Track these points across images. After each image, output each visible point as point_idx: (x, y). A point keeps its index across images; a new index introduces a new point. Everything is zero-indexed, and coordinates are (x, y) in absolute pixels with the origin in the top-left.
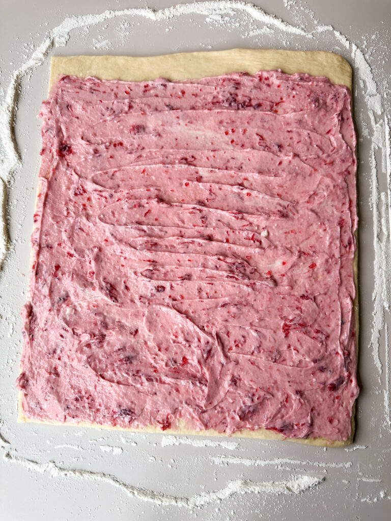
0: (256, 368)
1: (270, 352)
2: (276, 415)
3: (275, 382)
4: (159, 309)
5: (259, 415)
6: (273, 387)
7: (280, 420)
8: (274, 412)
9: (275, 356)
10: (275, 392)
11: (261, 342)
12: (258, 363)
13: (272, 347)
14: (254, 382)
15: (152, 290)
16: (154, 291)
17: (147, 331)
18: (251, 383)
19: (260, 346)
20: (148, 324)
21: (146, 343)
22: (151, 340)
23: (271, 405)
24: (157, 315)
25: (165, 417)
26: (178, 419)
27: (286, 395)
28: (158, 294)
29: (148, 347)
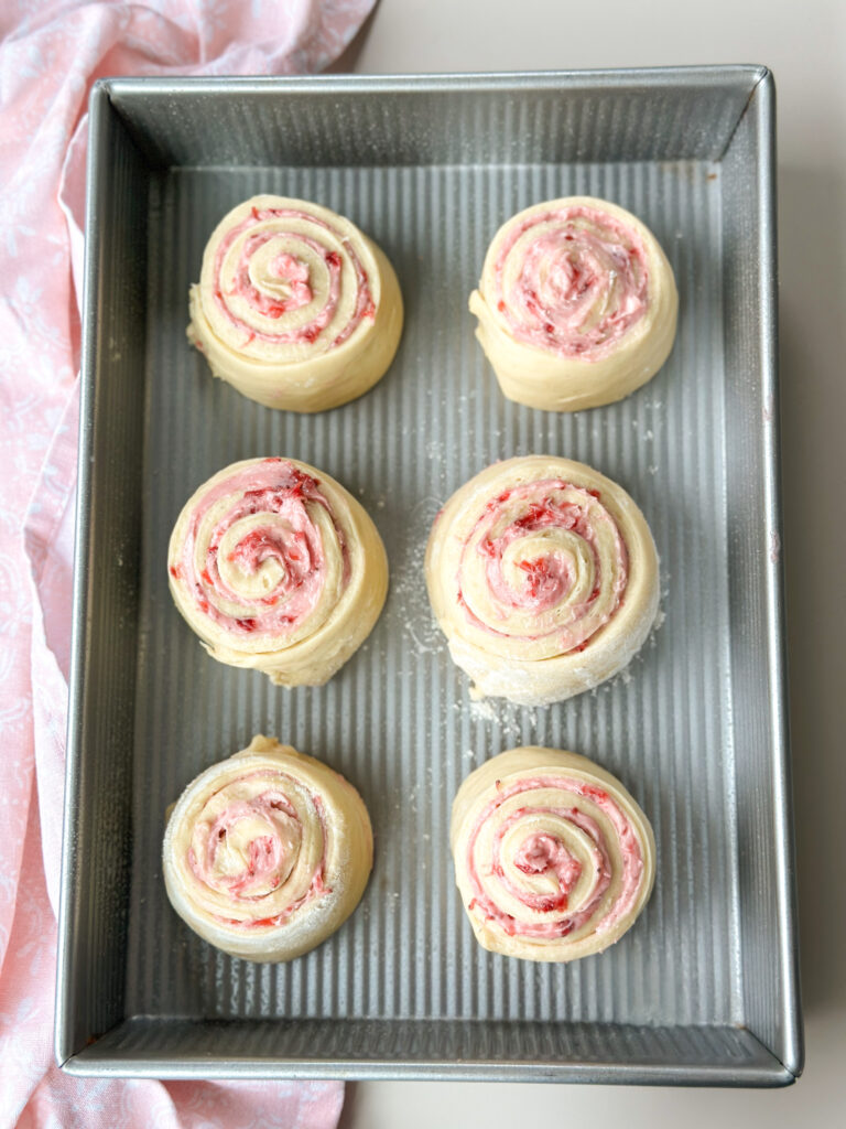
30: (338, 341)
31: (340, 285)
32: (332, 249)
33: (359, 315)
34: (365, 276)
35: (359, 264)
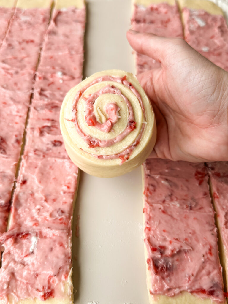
0: (169, 218)
1: (185, 200)
2: (200, 271)
3: (194, 233)
4: (54, 161)
5: (177, 273)
6: (191, 238)
7: (206, 277)
8: (197, 268)
9: (191, 204)
10: (194, 242)
11: (172, 191)
12: (171, 212)
13: (186, 196)
14: (169, 232)
15: (48, 144)
16: (50, 146)
17: (36, 181)
18: (164, 234)
19: (172, 195)
20: (40, 175)
21: (32, 194)
22: (39, 192)
23: (191, 260)
24: (51, 167)
25: (46, 283)
26: (63, 282)
27: (208, 246)
28: (55, 149)
29: (34, 199)
30: (100, 157)
31: (123, 138)
32: (136, 121)
33: (119, 156)
34: (137, 143)
35: (140, 137)
